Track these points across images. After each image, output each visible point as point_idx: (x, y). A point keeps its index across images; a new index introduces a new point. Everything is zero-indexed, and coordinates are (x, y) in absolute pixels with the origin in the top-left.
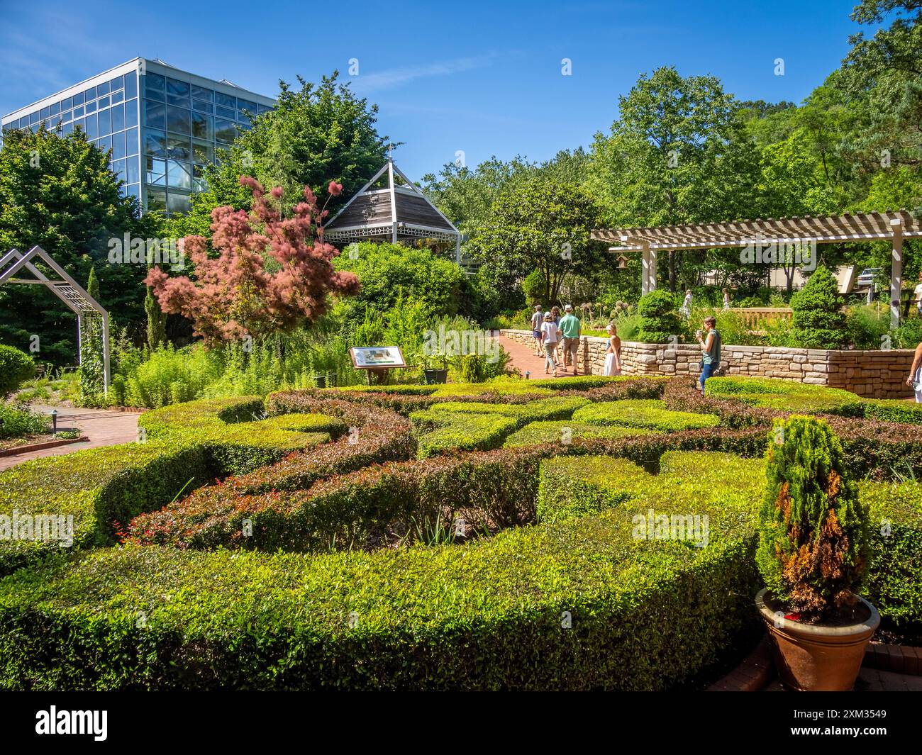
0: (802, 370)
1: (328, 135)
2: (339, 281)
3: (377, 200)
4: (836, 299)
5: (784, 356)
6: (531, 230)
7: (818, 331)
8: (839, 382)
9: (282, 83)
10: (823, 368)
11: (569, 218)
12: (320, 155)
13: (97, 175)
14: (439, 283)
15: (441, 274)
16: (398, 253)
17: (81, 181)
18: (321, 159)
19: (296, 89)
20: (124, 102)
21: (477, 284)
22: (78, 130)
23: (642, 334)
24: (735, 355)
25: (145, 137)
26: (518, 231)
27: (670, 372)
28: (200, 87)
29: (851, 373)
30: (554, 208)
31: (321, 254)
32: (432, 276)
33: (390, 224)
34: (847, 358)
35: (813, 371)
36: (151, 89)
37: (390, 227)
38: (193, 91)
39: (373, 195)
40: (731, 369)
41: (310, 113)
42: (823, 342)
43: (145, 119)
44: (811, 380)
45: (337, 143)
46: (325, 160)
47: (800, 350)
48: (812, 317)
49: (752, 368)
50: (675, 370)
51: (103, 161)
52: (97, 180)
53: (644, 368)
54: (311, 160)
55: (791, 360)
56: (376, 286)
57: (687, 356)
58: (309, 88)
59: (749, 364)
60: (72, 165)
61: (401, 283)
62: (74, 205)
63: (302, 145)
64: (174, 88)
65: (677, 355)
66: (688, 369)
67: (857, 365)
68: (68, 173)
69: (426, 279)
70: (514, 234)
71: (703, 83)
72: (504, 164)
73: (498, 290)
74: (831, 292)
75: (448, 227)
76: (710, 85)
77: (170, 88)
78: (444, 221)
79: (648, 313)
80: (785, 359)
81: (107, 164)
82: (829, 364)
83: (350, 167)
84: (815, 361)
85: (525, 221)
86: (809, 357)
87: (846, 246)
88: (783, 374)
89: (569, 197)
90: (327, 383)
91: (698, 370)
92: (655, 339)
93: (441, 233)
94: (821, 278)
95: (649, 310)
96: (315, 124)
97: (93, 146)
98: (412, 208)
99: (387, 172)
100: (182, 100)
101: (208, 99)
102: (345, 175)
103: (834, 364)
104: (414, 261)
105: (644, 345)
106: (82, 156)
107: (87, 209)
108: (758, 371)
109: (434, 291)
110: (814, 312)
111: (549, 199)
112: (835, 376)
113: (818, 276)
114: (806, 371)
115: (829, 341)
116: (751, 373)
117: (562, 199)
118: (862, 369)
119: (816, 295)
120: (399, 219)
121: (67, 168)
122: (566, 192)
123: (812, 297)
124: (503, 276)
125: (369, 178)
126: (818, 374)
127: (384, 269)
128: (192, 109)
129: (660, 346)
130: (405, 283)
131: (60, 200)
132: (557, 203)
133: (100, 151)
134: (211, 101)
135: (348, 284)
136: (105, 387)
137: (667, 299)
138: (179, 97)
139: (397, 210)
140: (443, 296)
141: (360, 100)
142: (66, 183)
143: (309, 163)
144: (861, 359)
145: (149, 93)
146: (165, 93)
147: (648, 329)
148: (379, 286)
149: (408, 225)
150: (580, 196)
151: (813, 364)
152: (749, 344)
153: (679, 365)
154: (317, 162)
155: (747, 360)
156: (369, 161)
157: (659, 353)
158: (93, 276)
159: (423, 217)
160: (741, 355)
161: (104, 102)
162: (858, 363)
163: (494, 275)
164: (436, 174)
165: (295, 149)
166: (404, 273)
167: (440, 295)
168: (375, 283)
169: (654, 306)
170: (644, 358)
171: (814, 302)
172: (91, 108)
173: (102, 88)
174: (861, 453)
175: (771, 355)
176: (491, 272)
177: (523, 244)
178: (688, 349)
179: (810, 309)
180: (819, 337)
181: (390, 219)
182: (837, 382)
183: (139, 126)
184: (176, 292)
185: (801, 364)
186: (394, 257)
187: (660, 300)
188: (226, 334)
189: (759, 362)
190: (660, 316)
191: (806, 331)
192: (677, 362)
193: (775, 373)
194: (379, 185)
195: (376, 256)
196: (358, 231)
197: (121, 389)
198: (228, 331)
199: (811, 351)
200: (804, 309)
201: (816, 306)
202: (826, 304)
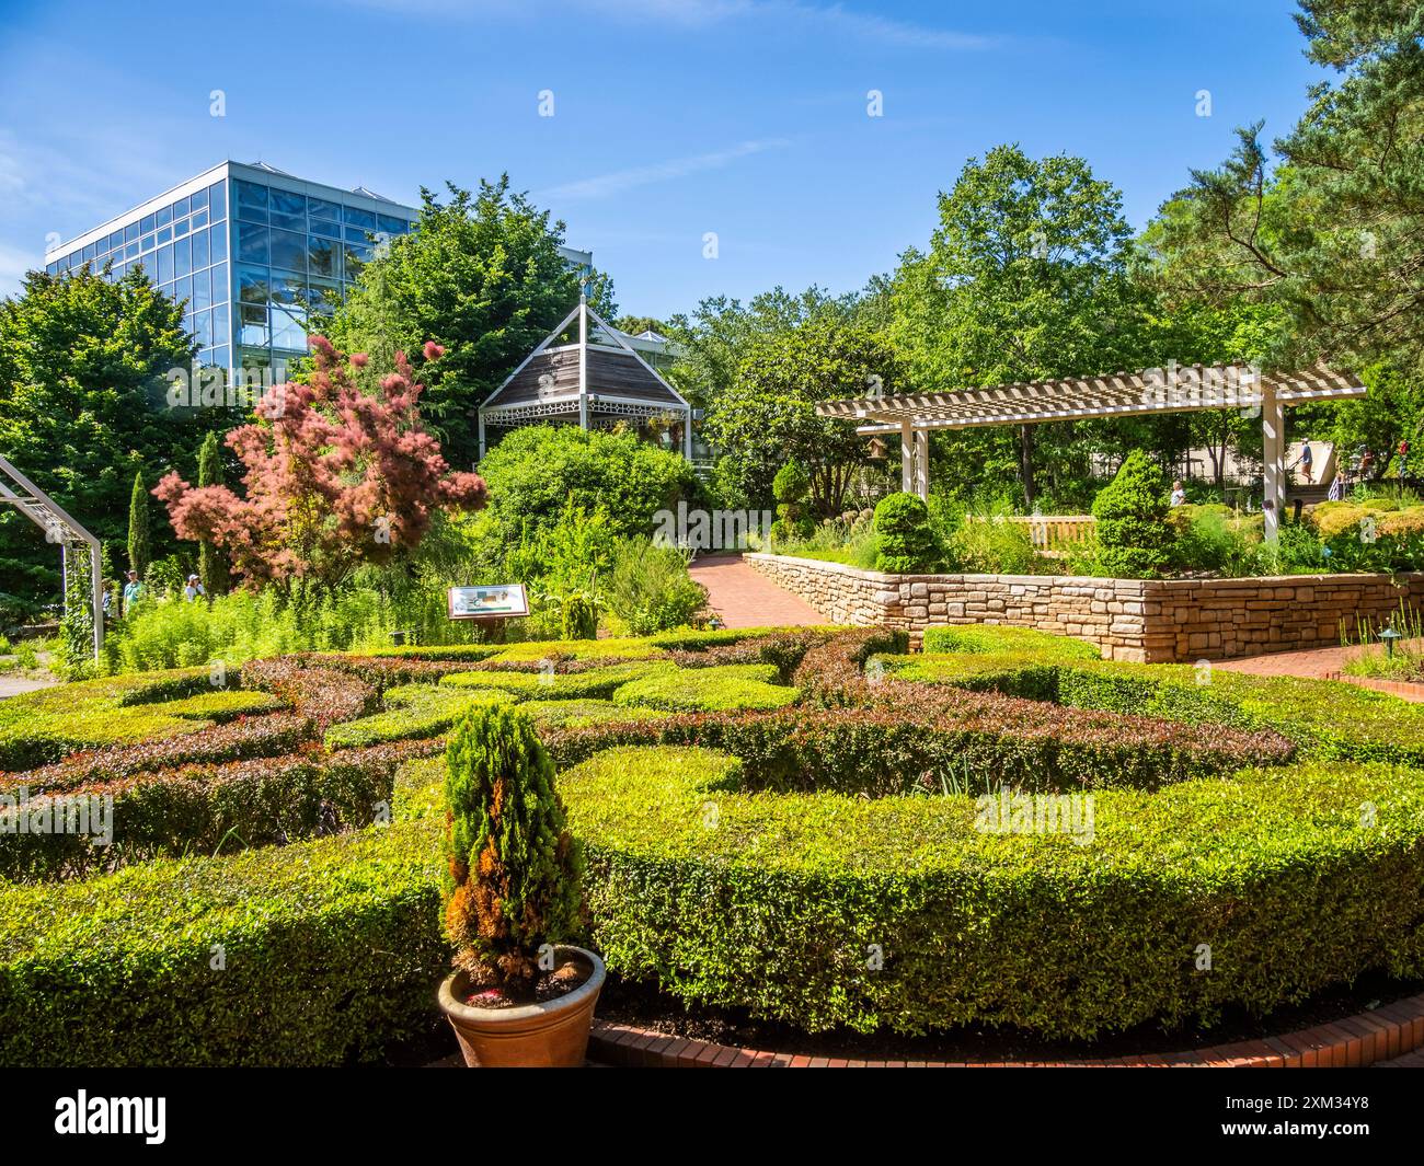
0: (1108, 613)
1: (487, 266)
2: (454, 488)
3: (560, 362)
4: (1156, 501)
5: (1083, 591)
6: (793, 400)
7: (1129, 551)
8: (1164, 630)
9: (425, 192)
10: (1136, 608)
11: (851, 380)
12: (474, 297)
13: (160, 335)
14: (644, 483)
15: (648, 471)
16: (584, 441)
17: (135, 344)
18: (476, 302)
19: (445, 199)
20: (208, 226)
21: (713, 484)
22: (138, 271)
23: (881, 558)
24: (1014, 590)
25: (238, 276)
26: (772, 403)
27: (920, 618)
28: (321, 201)
29: (1182, 615)
30: (828, 366)
31: (410, 448)
32: (633, 474)
33: (576, 397)
34: (1175, 593)
35: (1123, 614)
36: (247, 205)
37: (577, 402)
38: (311, 206)
39: (555, 354)
40: (1009, 611)
41: (463, 236)
42: (1136, 567)
43: (237, 252)
44: (1121, 627)
45: (500, 278)
46: (481, 304)
47: (1104, 581)
48: (1118, 529)
49: (1038, 609)
50: (928, 614)
51: (171, 318)
52: (158, 343)
53: (882, 612)
54: (461, 304)
55: (1092, 596)
56: (546, 492)
57: (944, 592)
58: (463, 197)
59: (1034, 604)
60: (122, 322)
61: (585, 485)
62: (124, 379)
63: (447, 282)
64: (286, 202)
65: (929, 592)
66: (946, 613)
67: (1190, 604)
68: (116, 333)
69: (624, 479)
70: (767, 406)
71: (1057, 167)
72: (792, 299)
73: (745, 492)
74: (1149, 489)
75: (672, 398)
76: (1070, 169)
77: (282, 204)
78: (667, 389)
79: (886, 528)
80: (1085, 595)
81: (179, 320)
82: (1145, 602)
83: (520, 313)
84: (1125, 598)
85: (785, 387)
86: (1116, 591)
87: (1298, 412)
88: (1082, 618)
89: (853, 349)
90: (407, 641)
91: (961, 614)
92: (897, 568)
93: (659, 409)
94: (1134, 468)
95: (887, 523)
96: (471, 250)
97: (159, 294)
98: (611, 372)
99: (577, 319)
100: (296, 220)
101: (334, 216)
102: (515, 326)
103: (1155, 602)
104: (606, 453)
105: (881, 576)
106: (140, 310)
107: (143, 384)
108: (1047, 614)
109: (635, 497)
110: (1122, 522)
111: (822, 352)
112: (1156, 620)
113: (1131, 465)
114: (1114, 614)
115: (1145, 566)
116: (1037, 617)
117: (842, 352)
118: (1202, 609)
119: (1127, 495)
120: (590, 389)
121: (114, 326)
122: (849, 342)
123: (1119, 498)
124: (754, 472)
125: (552, 328)
126: (1130, 618)
127: (560, 464)
128: (309, 233)
129: (904, 577)
130: (589, 486)
131: (101, 373)
132: (834, 358)
133: (168, 301)
134: (338, 221)
135: (467, 493)
136: (96, 652)
137: (913, 505)
138: (292, 216)
139: (588, 376)
140: (648, 505)
141: (540, 213)
142: (110, 347)
143: (458, 309)
144: (1197, 594)
145: (244, 212)
146: (270, 211)
147: (888, 551)
148: (551, 491)
149: (602, 398)
150: (872, 346)
151: (1123, 602)
152: (1038, 572)
153: (933, 607)
154: (470, 308)
155: (1031, 597)
156: (552, 302)
157: (904, 588)
158: (139, 485)
159: (630, 384)
160: (1021, 590)
161: (181, 229)
162: (1195, 600)
163: (739, 469)
164: (689, 314)
165: (439, 290)
166: (589, 470)
167: (644, 502)
168: (545, 486)
169: (894, 516)
170: (881, 596)
171: (1122, 506)
172: (165, 236)
173: (179, 208)
174: (907, 749)
175: (1065, 590)
176: (736, 466)
177: (780, 421)
178: (945, 581)
179: (1117, 516)
180: (1131, 560)
181: (576, 390)
182: (1159, 630)
183: (228, 260)
184: (196, 507)
185: (1107, 602)
186: (576, 447)
187: (903, 508)
188: (276, 570)
189: (1047, 600)
190: (904, 532)
191: (1113, 551)
192: (930, 602)
193: (1071, 617)
194: (565, 337)
195: (550, 446)
196: (531, 408)
197: (114, 654)
198: (280, 565)
199: (1120, 582)
200: (1108, 517)
201: (1126, 512)
202: (1140, 508)
